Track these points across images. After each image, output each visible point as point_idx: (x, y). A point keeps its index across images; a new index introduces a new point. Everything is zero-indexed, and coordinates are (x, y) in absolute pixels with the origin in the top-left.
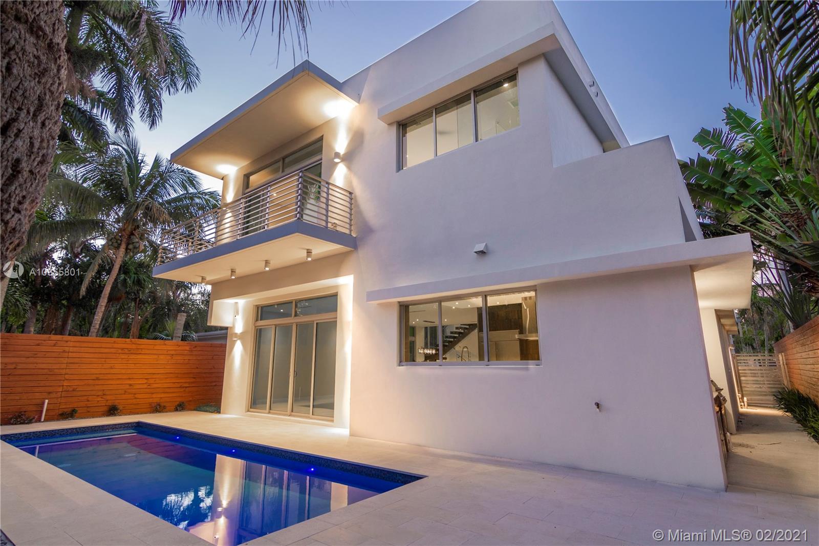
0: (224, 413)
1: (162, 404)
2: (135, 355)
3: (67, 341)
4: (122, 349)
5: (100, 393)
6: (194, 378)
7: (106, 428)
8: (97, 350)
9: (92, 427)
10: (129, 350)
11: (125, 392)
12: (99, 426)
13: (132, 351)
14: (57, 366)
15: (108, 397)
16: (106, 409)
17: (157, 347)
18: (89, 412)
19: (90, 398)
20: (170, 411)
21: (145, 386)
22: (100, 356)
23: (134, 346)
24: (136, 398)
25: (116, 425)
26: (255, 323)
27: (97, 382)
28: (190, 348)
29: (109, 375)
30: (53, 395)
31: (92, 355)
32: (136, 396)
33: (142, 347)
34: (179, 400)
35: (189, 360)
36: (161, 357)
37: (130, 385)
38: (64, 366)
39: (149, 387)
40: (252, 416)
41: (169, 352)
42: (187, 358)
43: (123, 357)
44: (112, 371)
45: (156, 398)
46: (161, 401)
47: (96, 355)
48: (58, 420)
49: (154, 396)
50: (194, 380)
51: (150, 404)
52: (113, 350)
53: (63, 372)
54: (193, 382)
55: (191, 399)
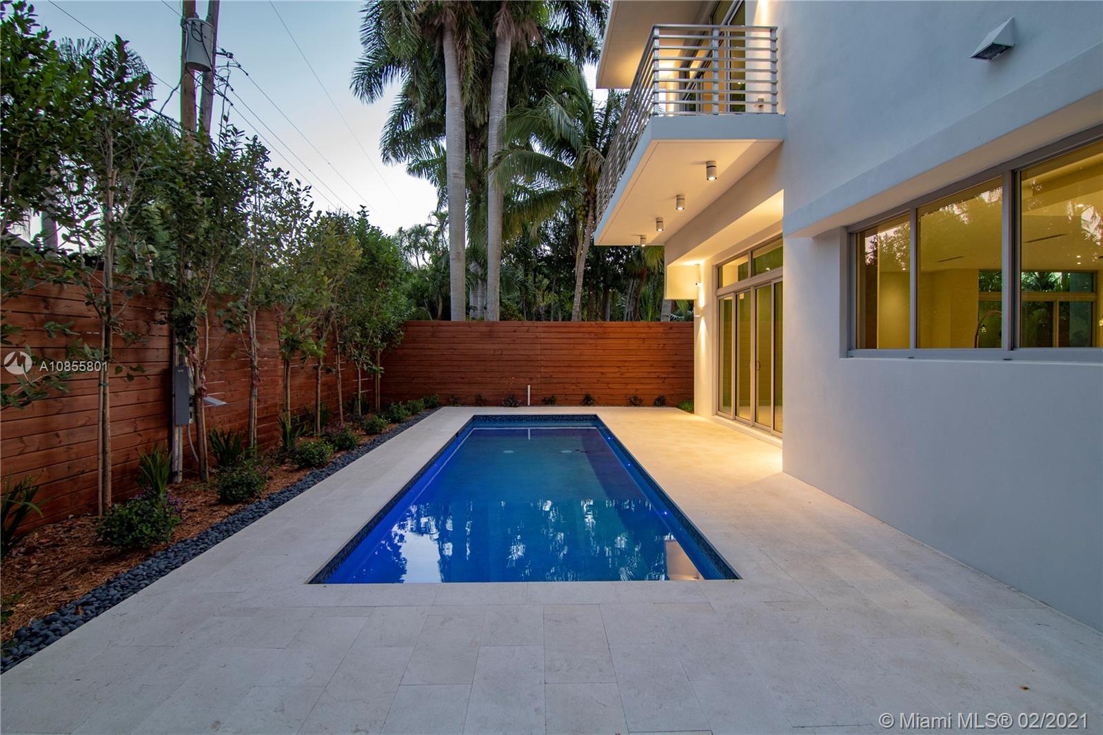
0: (697, 414)
1: (639, 397)
2: (602, 340)
3: (537, 327)
4: (589, 333)
5: (574, 381)
6: (673, 367)
7: (565, 418)
8: (565, 335)
9: (552, 416)
10: (596, 334)
11: (598, 381)
12: (559, 416)
13: (599, 336)
14: (532, 353)
15: (582, 386)
16: (581, 398)
17: (625, 330)
18: (566, 400)
19: (566, 386)
20: (648, 406)
21: (618, 375)
22: (569, 341)
23: (600, 330)
24: (610, 388)
25: (574, 416)
26: (716, 292)
27: (569, 369)
28: (664, 330)
29: (581, 363)
30: (535, 381)
31: (560, 341)
32: (610, 386)
33: (609, 330)
34: (660, 393)
35: (665, 344)
36: (632, 341)
37: (602, 373)
38: (539, 352)
39: (622, 376)
40: (718, 422)
41: (640, 336)
42: (662, 342)
43: (590, 342)
44: (583, 358)
45: (632, 390)
46: (637, 393)
47: (564, 341)
48: (540, 405)
49: (629, 387)
50: (673, 370)
51: (626, 395)
52: (580, 335)
53: (539, 358)
54: (674, 373)
55: (672, 392)
